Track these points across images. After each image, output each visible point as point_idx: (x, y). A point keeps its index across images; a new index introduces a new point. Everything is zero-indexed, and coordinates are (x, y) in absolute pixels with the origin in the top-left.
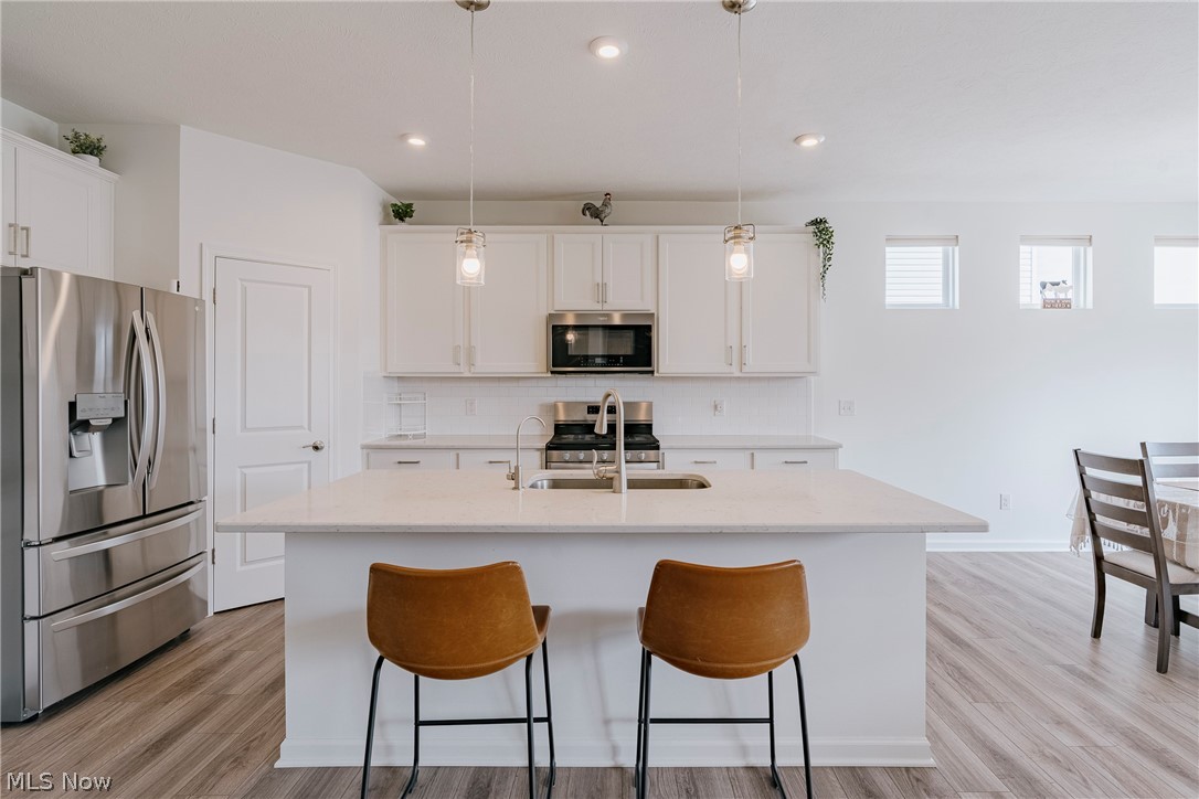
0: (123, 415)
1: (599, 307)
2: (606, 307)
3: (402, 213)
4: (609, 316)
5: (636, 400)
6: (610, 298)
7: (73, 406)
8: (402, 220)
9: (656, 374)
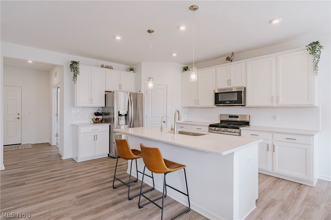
0: (127, 114)
1: (228, 87)
2: (231, 86)
3: (186, 69)
4: (231, 89)
5: (246, 114)
6: (232, 84)
7: (119, 112)
8: (186, 70)
9: (246, 106)
